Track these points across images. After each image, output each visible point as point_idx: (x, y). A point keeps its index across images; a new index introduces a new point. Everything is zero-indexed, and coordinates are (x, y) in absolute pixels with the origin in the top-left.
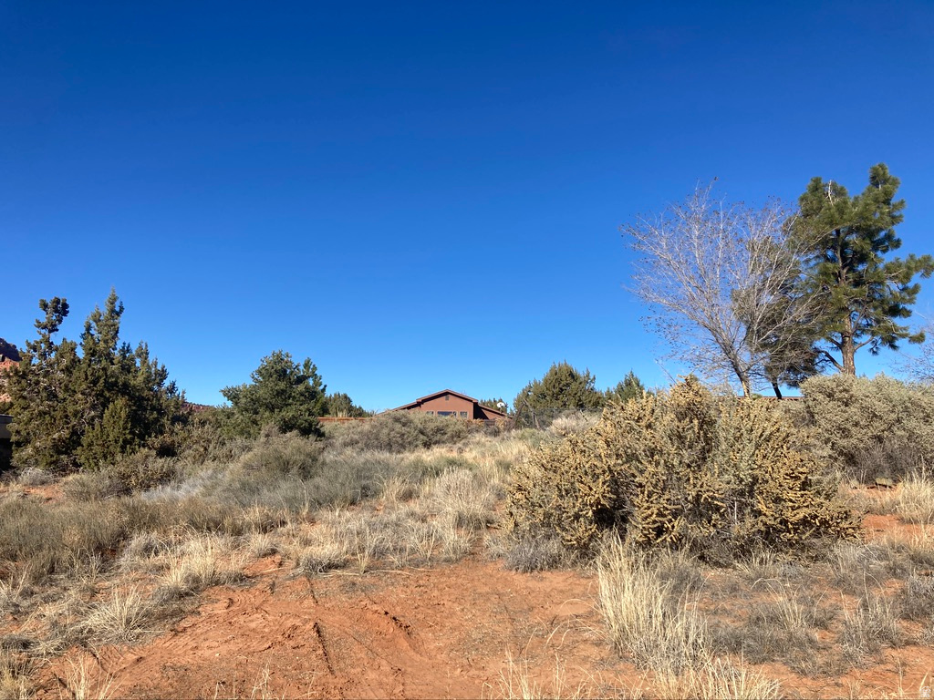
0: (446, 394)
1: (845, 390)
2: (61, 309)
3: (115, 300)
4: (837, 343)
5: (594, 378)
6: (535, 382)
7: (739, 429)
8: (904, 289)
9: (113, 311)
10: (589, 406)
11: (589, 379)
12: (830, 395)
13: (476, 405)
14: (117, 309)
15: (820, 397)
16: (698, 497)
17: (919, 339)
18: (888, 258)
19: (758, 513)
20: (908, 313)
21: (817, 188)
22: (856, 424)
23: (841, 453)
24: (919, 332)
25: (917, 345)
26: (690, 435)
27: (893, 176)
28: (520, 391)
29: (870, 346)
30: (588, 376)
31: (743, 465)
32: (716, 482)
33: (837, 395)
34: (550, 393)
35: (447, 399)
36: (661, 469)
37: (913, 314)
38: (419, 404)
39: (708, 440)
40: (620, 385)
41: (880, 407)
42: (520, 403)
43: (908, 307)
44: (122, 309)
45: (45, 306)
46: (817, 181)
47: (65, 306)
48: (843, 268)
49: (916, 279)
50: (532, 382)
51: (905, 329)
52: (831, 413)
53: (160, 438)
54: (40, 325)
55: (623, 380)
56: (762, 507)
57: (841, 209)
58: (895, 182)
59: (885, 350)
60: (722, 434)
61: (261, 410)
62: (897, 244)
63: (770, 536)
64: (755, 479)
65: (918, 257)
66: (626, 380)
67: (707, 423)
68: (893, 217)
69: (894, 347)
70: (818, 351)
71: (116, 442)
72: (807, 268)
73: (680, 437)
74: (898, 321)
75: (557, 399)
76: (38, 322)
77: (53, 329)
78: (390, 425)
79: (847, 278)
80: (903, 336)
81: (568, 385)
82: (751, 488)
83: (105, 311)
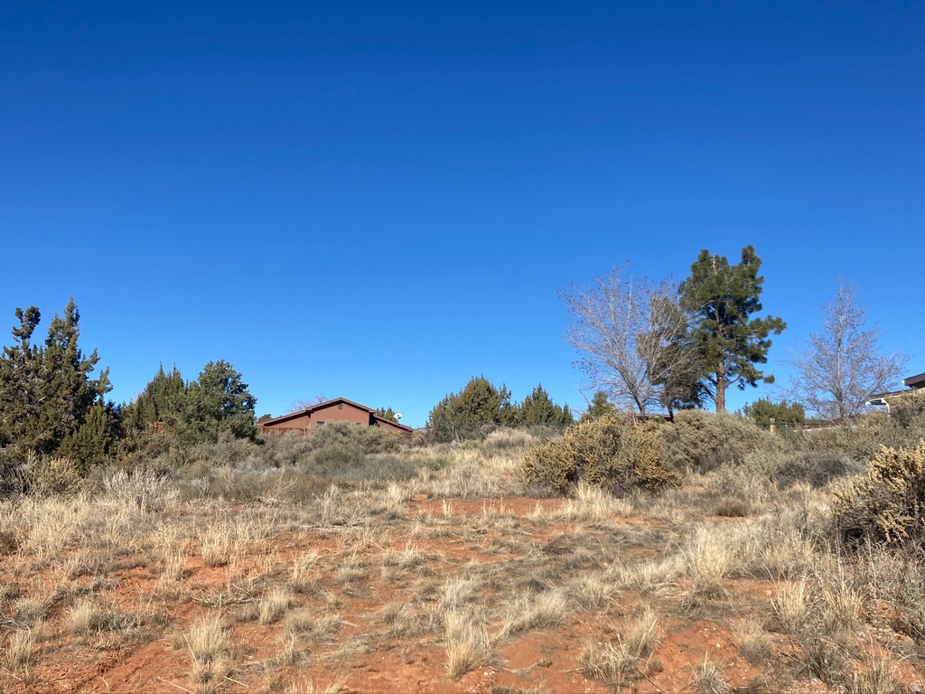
0: (340, 402)
1: (698, 420)
2: (34, 317)
3: (73, 308)
4: (713, 381)
5: (510, 394)
6: (452, 395)
7: (630, 440)
8: (762, 343)
9: (72, 318)
10: (505, 422)
11: (505, 394)
12: (689, 423)
13: (371, 415)
14: (74, 316)
15: (684, 423)
16: (611, 468)
17: (770, 380)
18: (752, 317)
19: (636, 475)
20: (764, 360)
21: (705, 258)
22: (702, 441)
23: (692, 458)
24: (770, 375)
25: (769, 385)
26: (609, 442)
27: (758, 257)
28: (437, 404)
29: (738, 383)
30: (504, 391)
31: (631, 455)
32: (619, 461)
33: (693, 423)
34: (469, 407)
35: (340, 408)
36: (596, 456)
37: (768, 361)
38: (308, 413)
39: (617, 444)
40: (528, 398)
41: (717, 430)
42: (439, 416)
43: (765, 356)
44: (78, 316)
45: (20, 314)
46: (705, 253)
47: (38, 314)
48: (720, 323)
49: (771, 335)
50: (449, 395)
51: (761, 373)
52: (689, 433)
53: (123, 441)
54: (17, 333)
55: (532, 393)
56: (638, 472)
57: (720, 281)
58: (759, 262)
59: (748, 387)
60: (623, 442)
61: (208, 417)
62: (759, 307)
63: (642, 483)
64: (636, 461)
65: (774, 318)
66: (534, 394)
67: (616, 436)
68: (756, 288)
69: (754, 385)
70: (702, 386)
71: (101, 443)
72: (694, 322)
73: (604, 442)
74: (758, 366)
75: (475, 413)
76: (15, 329)
77: (28, 336)
78: (333, 435)
79: (723, 331)
80: (761, 378)
81: (485, 400)
82: (635, 465)
83: (64, 318)
